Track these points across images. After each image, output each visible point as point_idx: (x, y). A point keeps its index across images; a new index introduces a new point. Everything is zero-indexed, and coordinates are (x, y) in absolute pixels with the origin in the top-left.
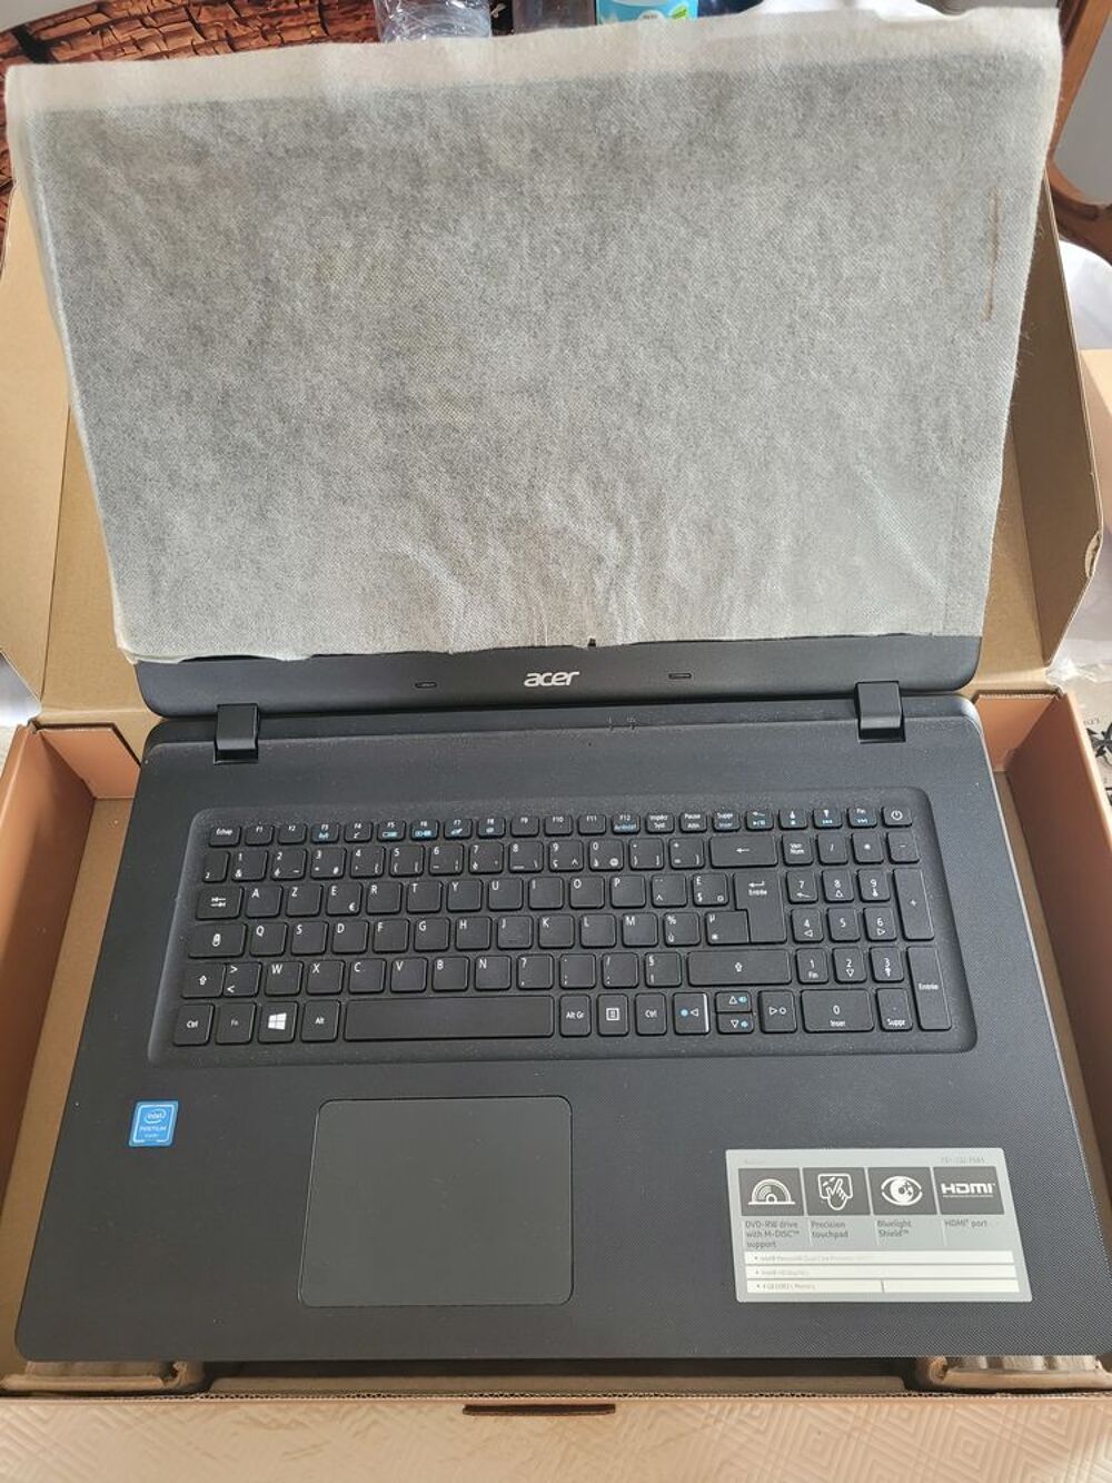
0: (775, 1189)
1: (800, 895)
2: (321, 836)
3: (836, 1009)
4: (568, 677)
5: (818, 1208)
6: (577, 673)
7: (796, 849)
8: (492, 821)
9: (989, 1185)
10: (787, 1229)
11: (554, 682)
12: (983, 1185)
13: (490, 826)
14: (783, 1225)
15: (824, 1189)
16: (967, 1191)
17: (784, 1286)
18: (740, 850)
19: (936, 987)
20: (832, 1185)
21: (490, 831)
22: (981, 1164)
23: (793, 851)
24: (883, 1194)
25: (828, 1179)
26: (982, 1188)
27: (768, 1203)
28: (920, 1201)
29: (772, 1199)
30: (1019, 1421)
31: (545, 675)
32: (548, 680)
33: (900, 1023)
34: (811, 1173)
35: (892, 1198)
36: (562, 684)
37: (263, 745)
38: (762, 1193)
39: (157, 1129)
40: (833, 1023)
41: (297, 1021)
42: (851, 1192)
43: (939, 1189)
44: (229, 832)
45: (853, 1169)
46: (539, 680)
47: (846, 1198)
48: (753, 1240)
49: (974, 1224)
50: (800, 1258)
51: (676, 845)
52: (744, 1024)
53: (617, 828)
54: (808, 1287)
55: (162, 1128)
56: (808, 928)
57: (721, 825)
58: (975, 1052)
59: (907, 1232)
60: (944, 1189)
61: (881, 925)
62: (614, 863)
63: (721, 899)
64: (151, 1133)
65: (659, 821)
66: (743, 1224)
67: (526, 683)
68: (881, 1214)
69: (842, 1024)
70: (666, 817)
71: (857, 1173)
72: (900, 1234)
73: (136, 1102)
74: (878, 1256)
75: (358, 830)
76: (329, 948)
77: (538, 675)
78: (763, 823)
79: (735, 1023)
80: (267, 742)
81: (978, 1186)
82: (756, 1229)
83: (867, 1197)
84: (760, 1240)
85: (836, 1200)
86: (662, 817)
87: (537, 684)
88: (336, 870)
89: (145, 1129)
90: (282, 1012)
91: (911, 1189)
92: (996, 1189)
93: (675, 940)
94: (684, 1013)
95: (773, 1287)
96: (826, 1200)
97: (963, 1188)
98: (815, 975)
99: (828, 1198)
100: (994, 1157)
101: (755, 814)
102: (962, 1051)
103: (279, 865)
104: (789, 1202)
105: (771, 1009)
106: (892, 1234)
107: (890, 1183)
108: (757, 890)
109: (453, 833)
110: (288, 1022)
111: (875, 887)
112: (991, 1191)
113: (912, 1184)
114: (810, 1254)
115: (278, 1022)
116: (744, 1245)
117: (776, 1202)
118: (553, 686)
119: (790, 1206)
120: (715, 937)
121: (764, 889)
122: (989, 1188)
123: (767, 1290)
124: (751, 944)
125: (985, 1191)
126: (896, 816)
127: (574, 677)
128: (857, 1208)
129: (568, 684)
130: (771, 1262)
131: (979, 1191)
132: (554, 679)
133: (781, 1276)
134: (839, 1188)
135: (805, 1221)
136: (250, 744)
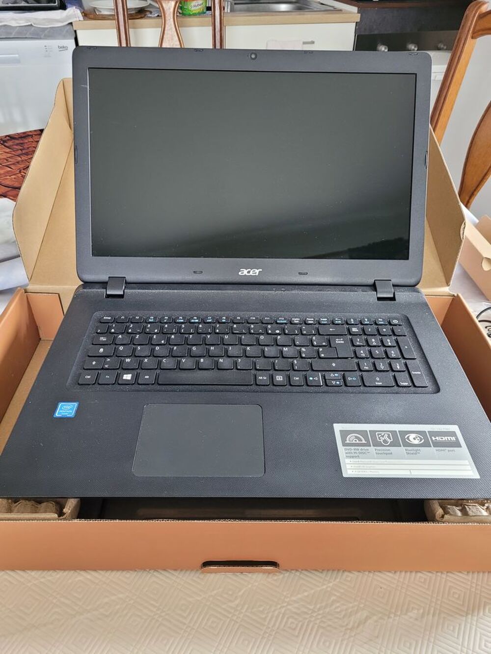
0: (356, 437)
1: (358, 343)
2: (150, 320)
3: (378, 379)
4: (257, 271)
5: (377, 444)
6: (261, 270)
7: (354, 330)
8: (225, 318)
9: (454, 438)
10: (364, 451)
11: (251, 273)
12: (451, 437)
13: (224, 319)
14: (361, 450)
15: (379, 438)
16: (444, 439)
17: (365, 471)
18: (331, 329)
19: (420, 373)
20: (383, 436)
21: (224, 321)
22: (449, 430)
23: (353, 330)
24: (406, 440)
25: (380, 434)
26: (450, 439)
27: (354, 442)
28: (422, 443)
29: (355, 441)
30: (478, 583)
31: (248, 270)
32: (249, 272)
33: (406, 384)
34: (373, 432)
35: (410, 441)
36: (255, 274)
37: (127, 292)
38: (350, 439)
39: (67, 411)
40: (376, 383)
41: (136, 378)
42: (392, 438)
43: (431, 439)
44: (110, 318)
45: (391, 431)
46: (245, 272)
47: (390, 441)
48: (348, 455)
49: (449, 451)
50: (371, 462)
51: (304, 327)
52: (338, 383)
53: (278, 321)
54: (376, 472)
55: (71, 411)
56: (362, 353)
57: (322, 322)
58: (439, 394)
59: (419, 453)
60: (434, 438)
61: (393, 353)
62: (278, 332)
63: (324, 344)
64: (65, 412)
65: (296, 320)
66: (344, 449)
67: (240, 273)
68: (406, 446)
69: (380, 383)
70: (299, 319)
71: (394, 433)
72: (416, 454)
73: (58, 402)
74: (406, 461)
75: (166, 319)
76: (153, 354)
77: (245, 270)
78: (340, 322)
79: (334, 383)
80: (128, 291)
81: (449, 438)
82: (349, 451)
83: (399, 440)
84: (352, 455)
85: (385, 441)
86: (297, 319)
87: (244, 274)
88: (156, 331)
89: (62, 411)
90: (130, 374)
91: (418, 438)
92: (457, 439)
93: (306, 356)
94: (311, 379)
95: (359, 472)
96: (381, 442)
97: (442, 438)
98: (367, 368)
99: (382, 441)
100: (455, 428)
101: (336, 319)
102: (434, 393)
103: (130, 328)
104: (364, 442)
105: (349, 378)
106: (412, 454)
107: (409, 436)
108: (339, 341)
109: (208, 321)
110: (132, 377)
111: (389, 342)
112: (455, 439)
113: (419, 437)
114: (376, 460)
115: (128, 377)
116: (345, 456)
117: (358, 442)
118: (251, 275)
119: (364, 443)
120: (323, 355)
121: (342, 341)
122: (453, 439)
123: (357, 473)
124: (338, 358)
125: (452, 439)
126: (395, 322)
127: (259, 271)
128: (395, 444)
129: (257, 274)
130: (358, 463)
131: (449, 440)
132: (251, 272)
133: (363, 468)
134: (386, 437)
135: (372, 449)
136: (121, 293)
